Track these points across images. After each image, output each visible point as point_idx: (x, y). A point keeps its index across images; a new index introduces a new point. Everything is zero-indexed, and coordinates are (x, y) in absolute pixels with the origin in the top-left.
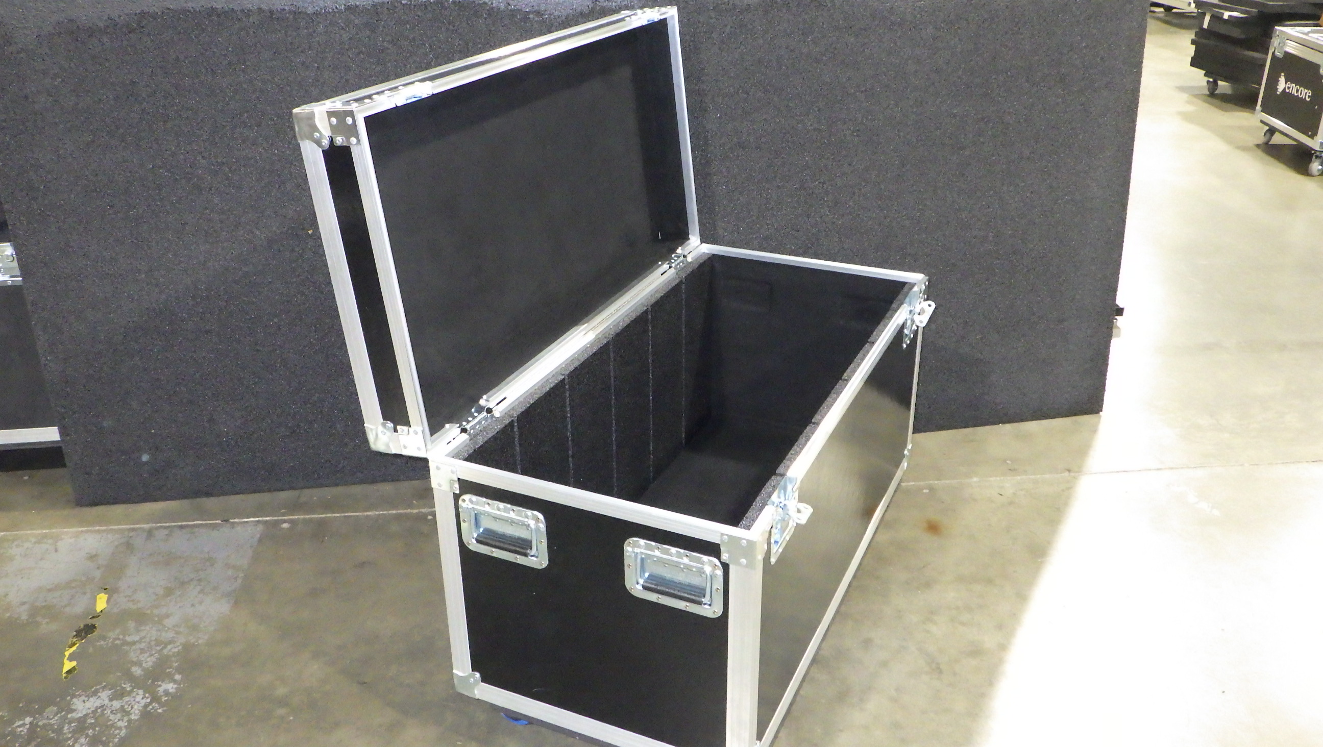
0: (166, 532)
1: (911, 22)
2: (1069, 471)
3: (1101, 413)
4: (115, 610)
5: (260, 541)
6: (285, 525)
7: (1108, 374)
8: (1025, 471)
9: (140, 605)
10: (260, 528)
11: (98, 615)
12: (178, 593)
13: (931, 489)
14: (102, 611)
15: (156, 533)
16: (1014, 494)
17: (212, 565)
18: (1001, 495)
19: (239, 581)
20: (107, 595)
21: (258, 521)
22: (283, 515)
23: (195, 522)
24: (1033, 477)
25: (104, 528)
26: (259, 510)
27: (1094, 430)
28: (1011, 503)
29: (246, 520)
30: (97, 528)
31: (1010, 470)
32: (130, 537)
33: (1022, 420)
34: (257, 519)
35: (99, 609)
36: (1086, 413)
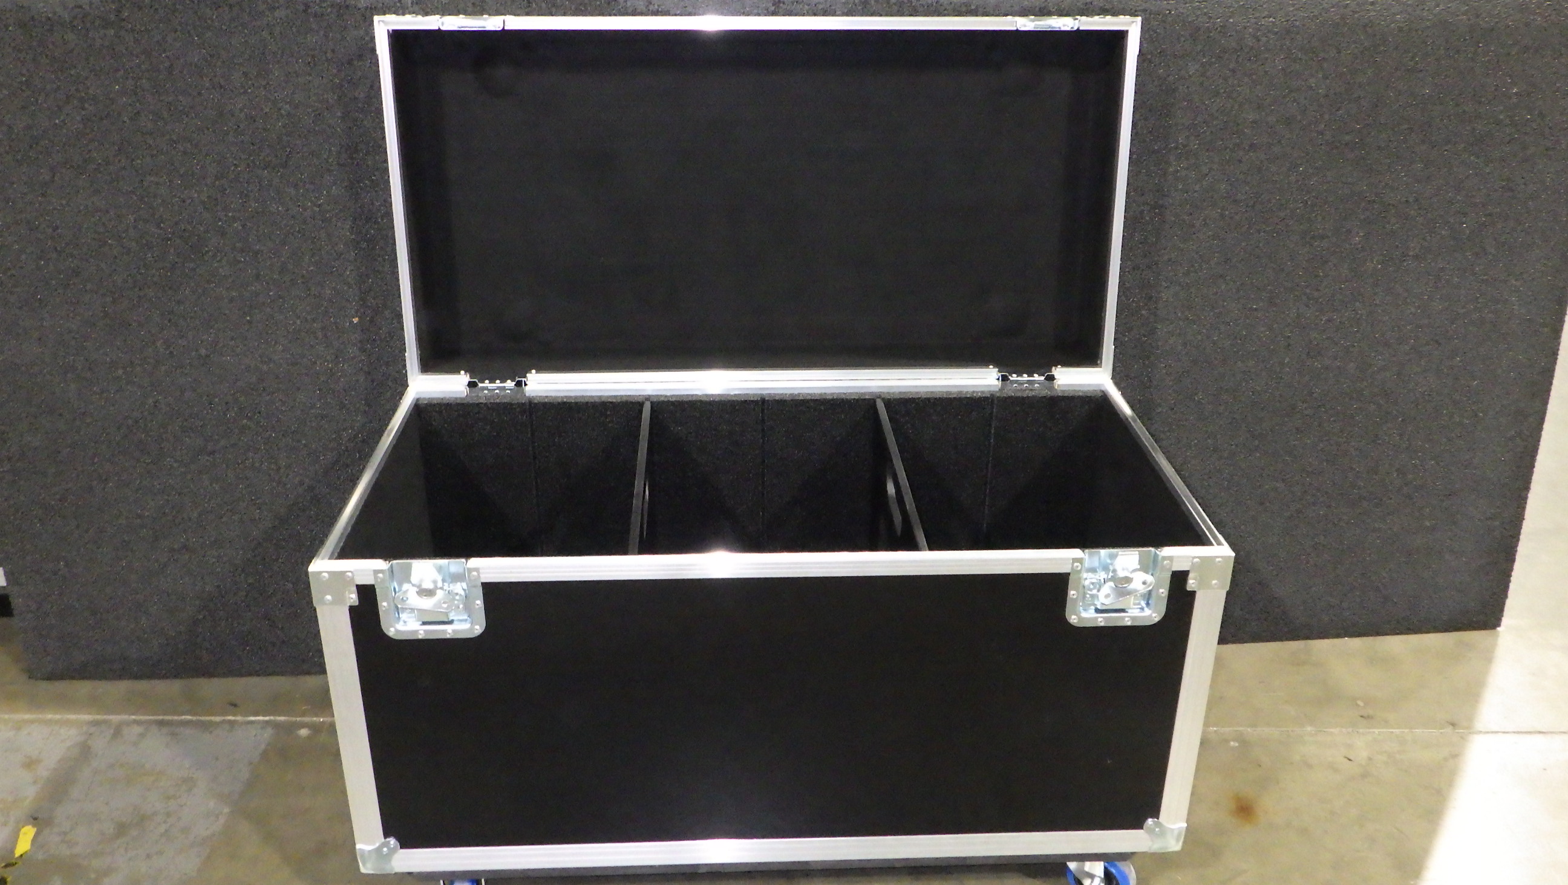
0: (138, 730)
1: (1252, 48)
2: (1453, 725)
3: (1498, 629)
4: (40, 856)
5: (265, 755)
6: (304, 732)
7: (1513, 574)
8: (1386, 722)
9: (77, 850)
10: (269, 732)
11: (14, 861)
12: (134, 833)
13: (1244, 743)
14: (21, 855)
15: (125, 731)
16: (1370, 759)
17: (190, 790)
18: (1350, 760)
19: (222, 820)
20: (35, 829)
21: (267, 722)
22: (303, 715)
23: (183, 717)
24: (1397, 731)
25: (58, 717)
26: (273, 705)
27: (1488, 658)
28: (1365, 775)
29: (252, 718)
30: (50, 716)
31: (1362, 716)
32: (91, 734)
33: (1378, 634)
34: (267, 718)
35: (18, 852)
36: (1475, 629)
